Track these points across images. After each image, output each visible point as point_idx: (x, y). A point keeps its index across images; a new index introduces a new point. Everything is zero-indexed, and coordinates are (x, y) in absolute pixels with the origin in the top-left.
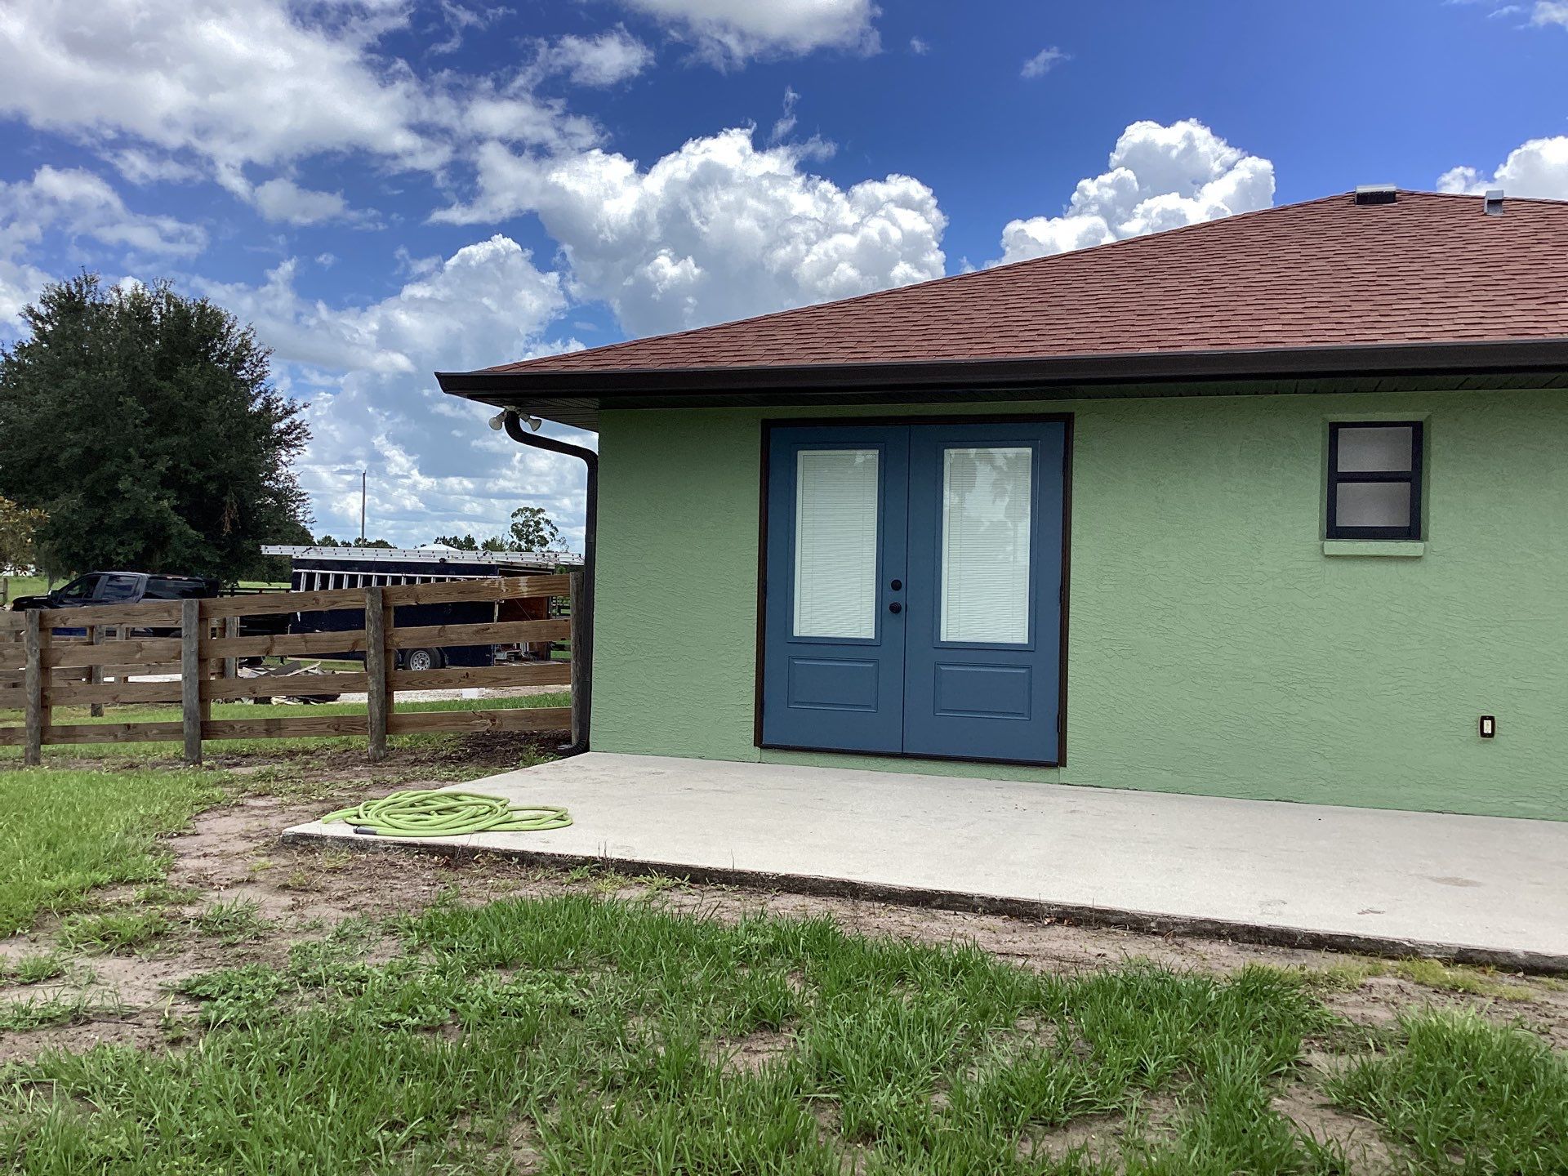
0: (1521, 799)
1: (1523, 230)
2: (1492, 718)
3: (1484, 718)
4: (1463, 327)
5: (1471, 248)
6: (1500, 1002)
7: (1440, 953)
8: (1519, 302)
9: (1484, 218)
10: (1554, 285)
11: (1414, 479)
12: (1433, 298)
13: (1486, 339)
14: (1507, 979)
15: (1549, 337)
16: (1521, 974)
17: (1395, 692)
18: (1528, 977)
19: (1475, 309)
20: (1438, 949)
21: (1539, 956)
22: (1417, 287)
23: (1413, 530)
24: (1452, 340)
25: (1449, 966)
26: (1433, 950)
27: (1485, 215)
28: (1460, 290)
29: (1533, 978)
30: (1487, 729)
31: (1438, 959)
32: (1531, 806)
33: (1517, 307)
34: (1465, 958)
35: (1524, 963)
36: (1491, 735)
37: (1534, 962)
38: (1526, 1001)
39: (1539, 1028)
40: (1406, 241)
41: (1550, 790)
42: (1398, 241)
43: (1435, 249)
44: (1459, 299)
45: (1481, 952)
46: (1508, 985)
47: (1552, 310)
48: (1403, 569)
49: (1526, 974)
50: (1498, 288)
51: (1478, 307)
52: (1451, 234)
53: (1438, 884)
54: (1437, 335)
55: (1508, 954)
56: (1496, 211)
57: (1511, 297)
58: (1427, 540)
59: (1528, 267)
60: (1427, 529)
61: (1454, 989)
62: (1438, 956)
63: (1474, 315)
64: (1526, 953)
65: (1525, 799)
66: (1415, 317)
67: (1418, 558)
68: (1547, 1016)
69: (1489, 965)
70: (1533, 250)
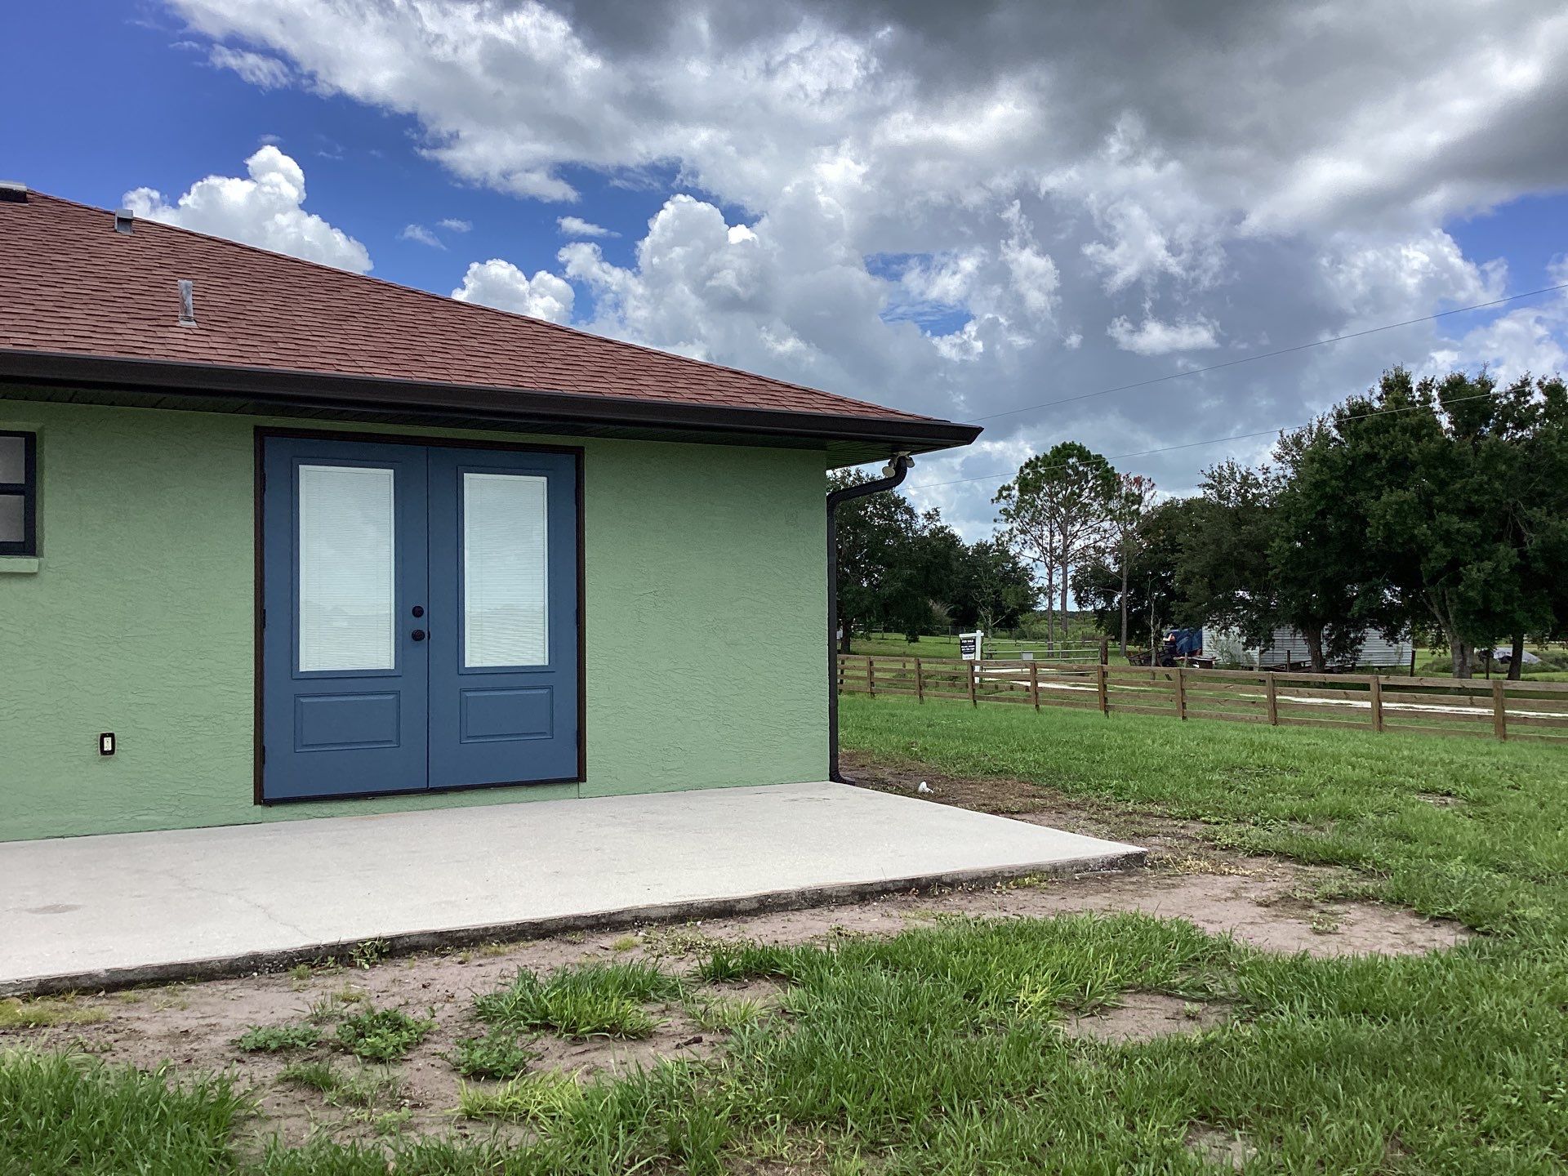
0: (142, 812)
1: (148, 252)
2: (112, 735)
3: (103, 736)
4: (72, 339)
5: (95, 261)
6: (72, 1028)
7: (20, 990)
8: (130, 321)
9: (114, 235)
10: (169, 309)
11: (28, 491)
12: (49, 306)
13: (93, 353)
14: (87, 1001)
15: (154, 358)
16: (102, 993)
17: (11, 716)
18: (109, 995)
19: (88, 322)
20: (16, 986)
21: (118, 971)
22: (31, 292)
23: (28, 546)
24: (59, 351)
25: (29, 1001)
26: (12, 989)
27: (115, 231)
28: (76, 301)
29: (114, 994)
30: (107, 747)
31: (18, 997)
32: (152, 818)
33: (129, 326)
34: (47, 989)
35: (105, 981)
36: (112, 752)
37: (115, 978)
38: (98, 1021)
39: (101, 1047)
40: (30, 243)
41: (169, 800)
42: (22, 243)
43: (60, 257)
44: (72, 311)
45: (60, 979)
46: (89, 1008)
47: (161, 332)
48: (17, 586)
49: (107, 992)
50: (115, 304)
51: (91, 321)
52: (78, 245)
53: (35, 915)
54: (44, 344)
55: (89, 976)
56: (126, 230)
57: (125, 315)
58: (42, 556)
59: (147, 288)
60: (41, 545)
61: (25, 1026)
62: (18, 994)
63: (87, 328)
64: (107, 971)
65: (146, 812)
66: (24, 323)
67: (33, 575)
68: (115, 1032)
69: (70, 992)
70: (154, 272)
